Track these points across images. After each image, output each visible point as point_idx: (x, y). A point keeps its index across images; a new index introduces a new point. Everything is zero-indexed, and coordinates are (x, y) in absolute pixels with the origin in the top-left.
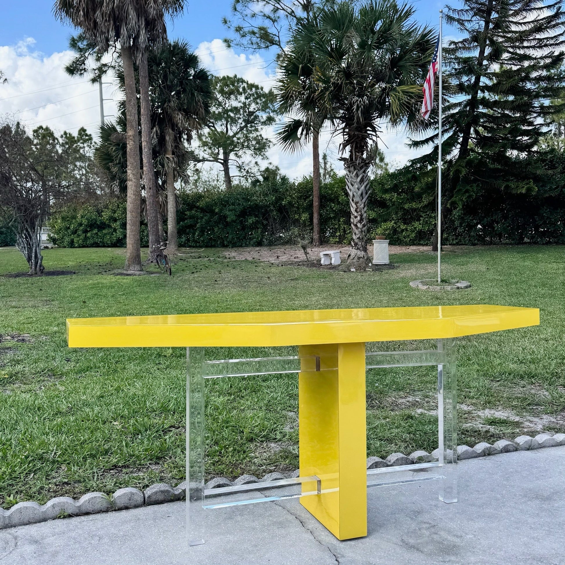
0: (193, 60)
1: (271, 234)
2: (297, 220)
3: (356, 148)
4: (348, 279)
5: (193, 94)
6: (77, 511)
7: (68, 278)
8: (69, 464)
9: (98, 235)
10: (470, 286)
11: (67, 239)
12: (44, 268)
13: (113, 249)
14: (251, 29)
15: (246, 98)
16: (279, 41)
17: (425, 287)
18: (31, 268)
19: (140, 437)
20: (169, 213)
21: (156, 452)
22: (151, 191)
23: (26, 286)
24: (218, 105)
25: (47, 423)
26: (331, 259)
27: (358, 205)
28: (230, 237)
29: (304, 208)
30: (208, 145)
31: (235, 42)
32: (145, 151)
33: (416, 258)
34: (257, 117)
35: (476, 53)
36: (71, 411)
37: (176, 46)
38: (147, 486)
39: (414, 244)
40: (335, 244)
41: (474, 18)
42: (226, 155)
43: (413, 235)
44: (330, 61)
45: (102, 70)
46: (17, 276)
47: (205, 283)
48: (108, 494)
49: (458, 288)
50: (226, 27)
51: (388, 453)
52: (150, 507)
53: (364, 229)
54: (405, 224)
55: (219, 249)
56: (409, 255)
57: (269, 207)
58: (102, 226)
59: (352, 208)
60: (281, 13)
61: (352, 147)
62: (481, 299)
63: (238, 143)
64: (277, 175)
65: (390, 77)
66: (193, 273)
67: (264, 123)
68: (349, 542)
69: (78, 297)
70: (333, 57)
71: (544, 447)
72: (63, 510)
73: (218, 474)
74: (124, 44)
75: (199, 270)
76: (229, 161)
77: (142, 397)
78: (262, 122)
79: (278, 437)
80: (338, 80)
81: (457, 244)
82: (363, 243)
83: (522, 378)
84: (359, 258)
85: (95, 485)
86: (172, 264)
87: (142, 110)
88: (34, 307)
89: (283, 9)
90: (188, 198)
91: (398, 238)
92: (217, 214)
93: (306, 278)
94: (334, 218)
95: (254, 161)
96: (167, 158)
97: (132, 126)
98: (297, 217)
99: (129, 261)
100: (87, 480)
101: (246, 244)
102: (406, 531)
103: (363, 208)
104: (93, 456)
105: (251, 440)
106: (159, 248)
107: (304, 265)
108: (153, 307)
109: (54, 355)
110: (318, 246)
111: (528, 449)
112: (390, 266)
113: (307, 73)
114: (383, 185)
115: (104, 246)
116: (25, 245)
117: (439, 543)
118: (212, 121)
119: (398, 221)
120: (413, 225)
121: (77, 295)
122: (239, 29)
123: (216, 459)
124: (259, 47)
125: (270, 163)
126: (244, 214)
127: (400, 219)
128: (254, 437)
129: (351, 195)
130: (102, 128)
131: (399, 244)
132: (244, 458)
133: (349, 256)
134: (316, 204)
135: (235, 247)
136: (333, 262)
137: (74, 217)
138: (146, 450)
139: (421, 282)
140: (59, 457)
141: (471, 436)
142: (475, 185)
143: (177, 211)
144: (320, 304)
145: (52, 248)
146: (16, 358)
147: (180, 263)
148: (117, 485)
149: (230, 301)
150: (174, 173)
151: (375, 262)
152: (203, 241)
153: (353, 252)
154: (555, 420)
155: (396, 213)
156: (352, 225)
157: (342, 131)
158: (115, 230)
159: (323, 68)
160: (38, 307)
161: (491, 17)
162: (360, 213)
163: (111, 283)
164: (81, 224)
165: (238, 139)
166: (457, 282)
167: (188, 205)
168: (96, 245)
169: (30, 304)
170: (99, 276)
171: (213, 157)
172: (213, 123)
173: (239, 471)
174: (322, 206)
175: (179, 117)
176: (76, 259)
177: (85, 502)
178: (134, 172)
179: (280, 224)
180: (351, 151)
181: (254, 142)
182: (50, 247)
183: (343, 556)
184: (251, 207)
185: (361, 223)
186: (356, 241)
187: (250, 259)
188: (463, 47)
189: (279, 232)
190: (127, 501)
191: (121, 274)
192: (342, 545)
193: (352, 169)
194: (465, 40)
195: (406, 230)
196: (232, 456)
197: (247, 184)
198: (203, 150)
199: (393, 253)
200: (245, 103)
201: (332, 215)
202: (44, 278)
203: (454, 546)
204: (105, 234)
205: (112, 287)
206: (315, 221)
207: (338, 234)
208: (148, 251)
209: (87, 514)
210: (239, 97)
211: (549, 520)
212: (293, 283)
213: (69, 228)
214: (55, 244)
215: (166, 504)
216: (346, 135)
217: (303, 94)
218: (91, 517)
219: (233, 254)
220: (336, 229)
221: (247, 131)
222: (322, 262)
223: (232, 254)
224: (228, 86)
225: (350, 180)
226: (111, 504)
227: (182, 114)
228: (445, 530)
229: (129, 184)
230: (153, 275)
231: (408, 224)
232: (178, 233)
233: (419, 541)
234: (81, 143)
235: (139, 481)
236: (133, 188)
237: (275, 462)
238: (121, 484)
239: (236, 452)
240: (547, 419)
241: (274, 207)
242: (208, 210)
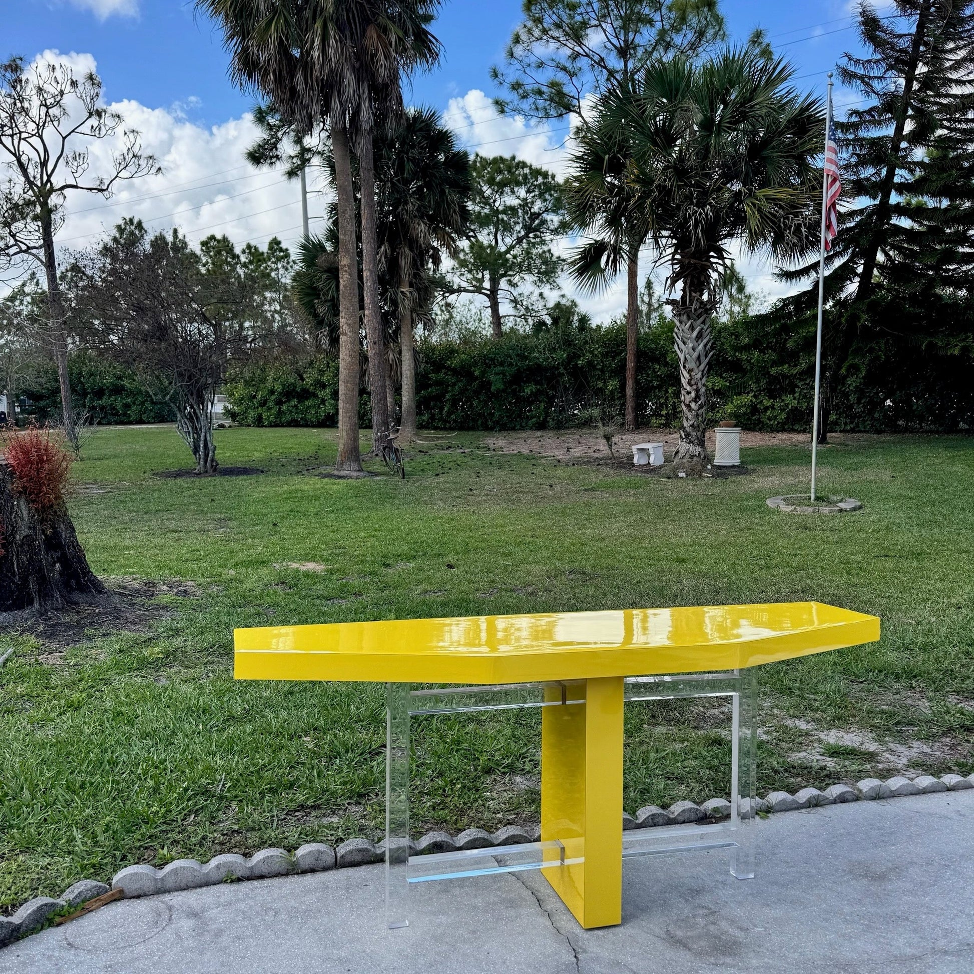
0: (443, 139)
1: (560, 411)
2: (601, 390)
3: (692, 284)
4: (673, 490)
5: (443, 192)
6: (249, 873)
7: (253, 481)
8: (241, 801)
9: (297, 409)
10: (860, 507)
11: (252, 414)
12: (217, 464)
13: (321, 430)
14: (536, 86)
15: (528, 191)
16: (579, 107)
17: (789, 509)
18: (199, 463)
19: (338, 762)
20: (404, 377)
21: (358, 787)
22: (376, 347)
23: (191, 492)
24: (484, 203)
25: (215, 736)
26: (649, 456)
27: (693, 374)
28: (497, 414)
29: (612, 371)
30: (467, 266)
31: (511, 106)
32: (368, 284)
33: (784, 455)
34: (544, 222)
35: (889, 131)
36: (248, 715)
37: (418, 118)
38: (342, 840)
39: (783, 430)
40: (659, 427)
41: (889, 74)
42: (495, 282)
43: (783, 416)
44: (653, 151)
45: (304, 157)
46: (179, 474)
47: (454, 493)
48: (289, 851)
49: (841, 510)
50: (496, 82)
51: (674, 799)
52: (342, 870)
53: (700, 412)
54: (770, 398)
55: (480, 433)
56: (773, 449)
57: (558, 368)
58: (305, 395)
59: (682, 379)
60: (584, 62)
61: (685, 283)
62: (873, 531)
63: (513, 263)
64: (573, 315)
65: (747, 174)
66: (437, 475)
67: (555, 232)
68: (596, 932)
69: (266, 515)
70: (657, 145)
71: (899, 795)
72: (231, 872)
73: (437, 824)
74: (336, 124)
75: (446, 470)
76: (499, 292)
77: (346, 696)
78: (552, 231)
79: (527, 768)
80: (665, 180)
81: (853, 431)
82: (699, 434)
83: (898, 677)
84: (692, 457)
85: (273, 834)
86: (407, 460)
87: (363, 222)
88: (202, 531)
89: (587, 55)
90: (433, 354)
91: (759, 419)
92: (476, 378)
93: (609, 487)
94: (659, 387)
95: (537, 292)
96: (402, 292)
97: (347, 251)
98: (600, 385)
99: (341, 456)
100: (264, 829)
101: (521, 426)
102: (675, 918)
103: (701, 379)
104: (273, 791)
105: (488, 771)
106: (387, 436)
107: (607, 464)
108: (373, 536)
109: (227, 621)
110: (633, 431)
111: (875, 799)
112: (740, 469)
113: (616, 168)
114: (737, 336)
115: (307, 425)
116: (190, 429)
117: (715, 937)
118: (472, 227)
119: (760, 394)
120: (783, 401)
121: (265, 511)
122: (516, 86)
123: (438, 799)
124: (548, 116)
125: (563, 296)
126: (518, 379)
127: (764, 390)
128: (494, 766)
129: (682, 359)
130: (304, 247)
131: (760, 430)
132: (476, 800)
133: (677, 452)
134: (630, 364)
135: (505, 430)
136: (651, 461)
137: (263, 380)
138: (344, 783)
139: (784, 500)
140: (228, 791)
141: (798, 775)
142: (882, 342)
143: (417, 374)
144: (623, 535)
145: (230, 427)
146: (175, 625)
147: (419, 458)
148: (302, 836)
149: (489, 527)
150: (412, 316)
151: (717, 461)
152: (455, 421)
153: (684, 447)
154: (929, 750)
155: (757, 382)
156: (682, 404)
157: (670, 257)
158: (323, 401)
159: (642, 159)
160: (209, 531)
161: (917, 72)
162: (695, 387)
163: (315, 490)
164: (272, 392)
165: (515, 257)
166: (841, 501)
167: (434, 363)
168: (294, 423)
169: (197, 527)
170: (297, 479)
171: (474, 286)
172: (473, 231)
173: (466, 820)
174: (639, 369)
175: (421, 228)
176: (265, 448)
177: (259, 862)
178: (350, 322)
179: (574, 395)
180: (684, 290)
181: (538, 262)
182: (227, 425)
183: (585, 951)
184: (529, 368)
185: (696, 402)
186: (688, 429)
187: (525, 451)
188: (869, 121)
189: (573, 408)
190: (314, 862)
191: (330, 476)
192: (586, 935)
193: (684, 318)
194: (873, 109)
195: (773, 407)
196: (459, 796)
197: (525, 328)
198: (458, 274)
199: (748, 445)
200: (526, 199)
201: (655, 383)
202: (218, 480)
203: (735, 943)
204: (309, 407)
205: (317, 498)
206: (629, 391)
207: (664, 412)
208: (373, 434)
209: (261, 877)
210: (516, 189)
211: (872, 910)
212: (586, 497)
213: (254, 397)
214: (234, 420)
215: (364, 867)
216: (676, 264)
217: (610, 202)
218: (266, 882)
219: (501, 443)
220: (661, 404)
221: (529, 243)
222: (635, 461)
223: (498, 442)
224: (500, 172)
225: (681, 334)
226: (292, 865)
227: (425, 224)
228: (727, 919)
229: (343, 339)
230: (378, 478)
231: (775, 398)
232: (417, 407)
233: (689, 934)
234: (273, 263)
235: (332, 832)
236: (349, 346)
237: (516, 809)
238: (307, 836)
239: (466, 790)
240: (918, 748)
241: (565, 369)
242: (464, 372)
